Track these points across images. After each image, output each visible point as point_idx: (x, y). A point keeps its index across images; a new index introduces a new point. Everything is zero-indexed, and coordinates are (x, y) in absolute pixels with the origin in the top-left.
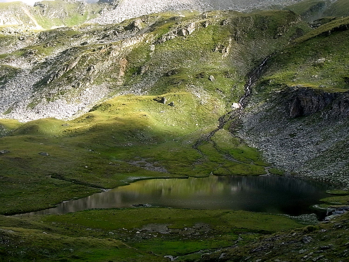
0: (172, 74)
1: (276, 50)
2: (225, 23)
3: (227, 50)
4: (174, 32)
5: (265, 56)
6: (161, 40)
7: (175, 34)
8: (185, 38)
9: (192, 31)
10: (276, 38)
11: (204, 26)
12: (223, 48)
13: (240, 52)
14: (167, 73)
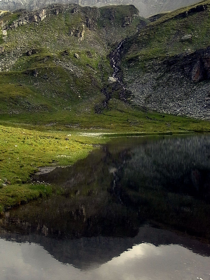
0: (33, 54)
1: (127, 36)
2: (75, 12)
3: (82, 35)
4: (25, 18)
5: (119, 41)
6: (13, 25)
7: (27, 20)
8: (38, 23)
9: (43, 18)
10: (125, 27)
11: (55, 13)
12: (78, 33)
13: (95, 37)
14: (28, 53)
